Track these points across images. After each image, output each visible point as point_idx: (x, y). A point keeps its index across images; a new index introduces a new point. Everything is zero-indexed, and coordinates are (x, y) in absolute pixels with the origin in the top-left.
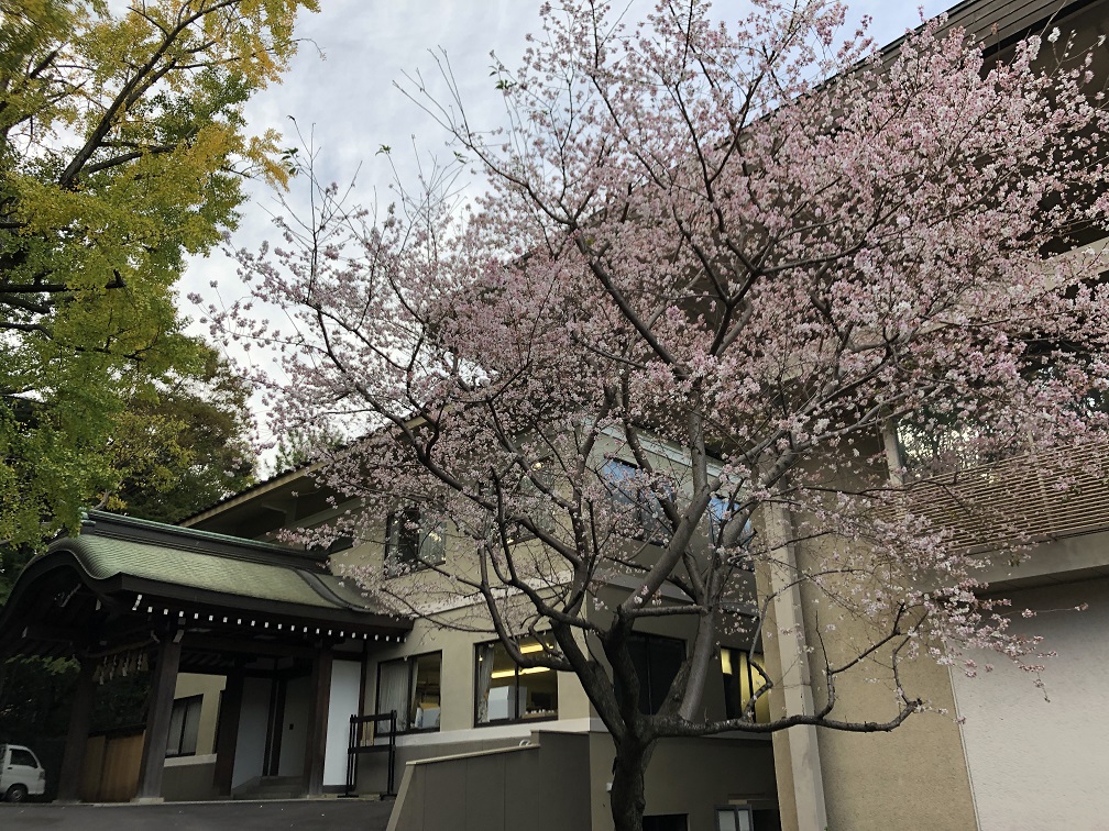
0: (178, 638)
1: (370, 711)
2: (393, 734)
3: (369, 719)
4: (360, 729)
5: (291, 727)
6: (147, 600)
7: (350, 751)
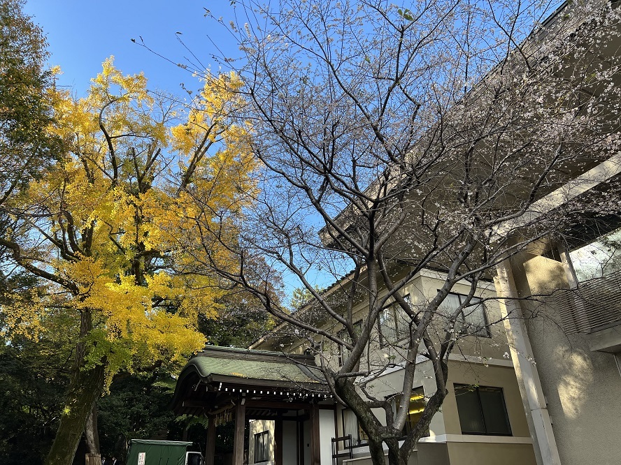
0: (243, 403)
1: (341, 435)
2: (351, 447)
3: (341, 439)
4: (337, 445)
5: (308, 445)
6: (225, 385)
7: (334, 457)
